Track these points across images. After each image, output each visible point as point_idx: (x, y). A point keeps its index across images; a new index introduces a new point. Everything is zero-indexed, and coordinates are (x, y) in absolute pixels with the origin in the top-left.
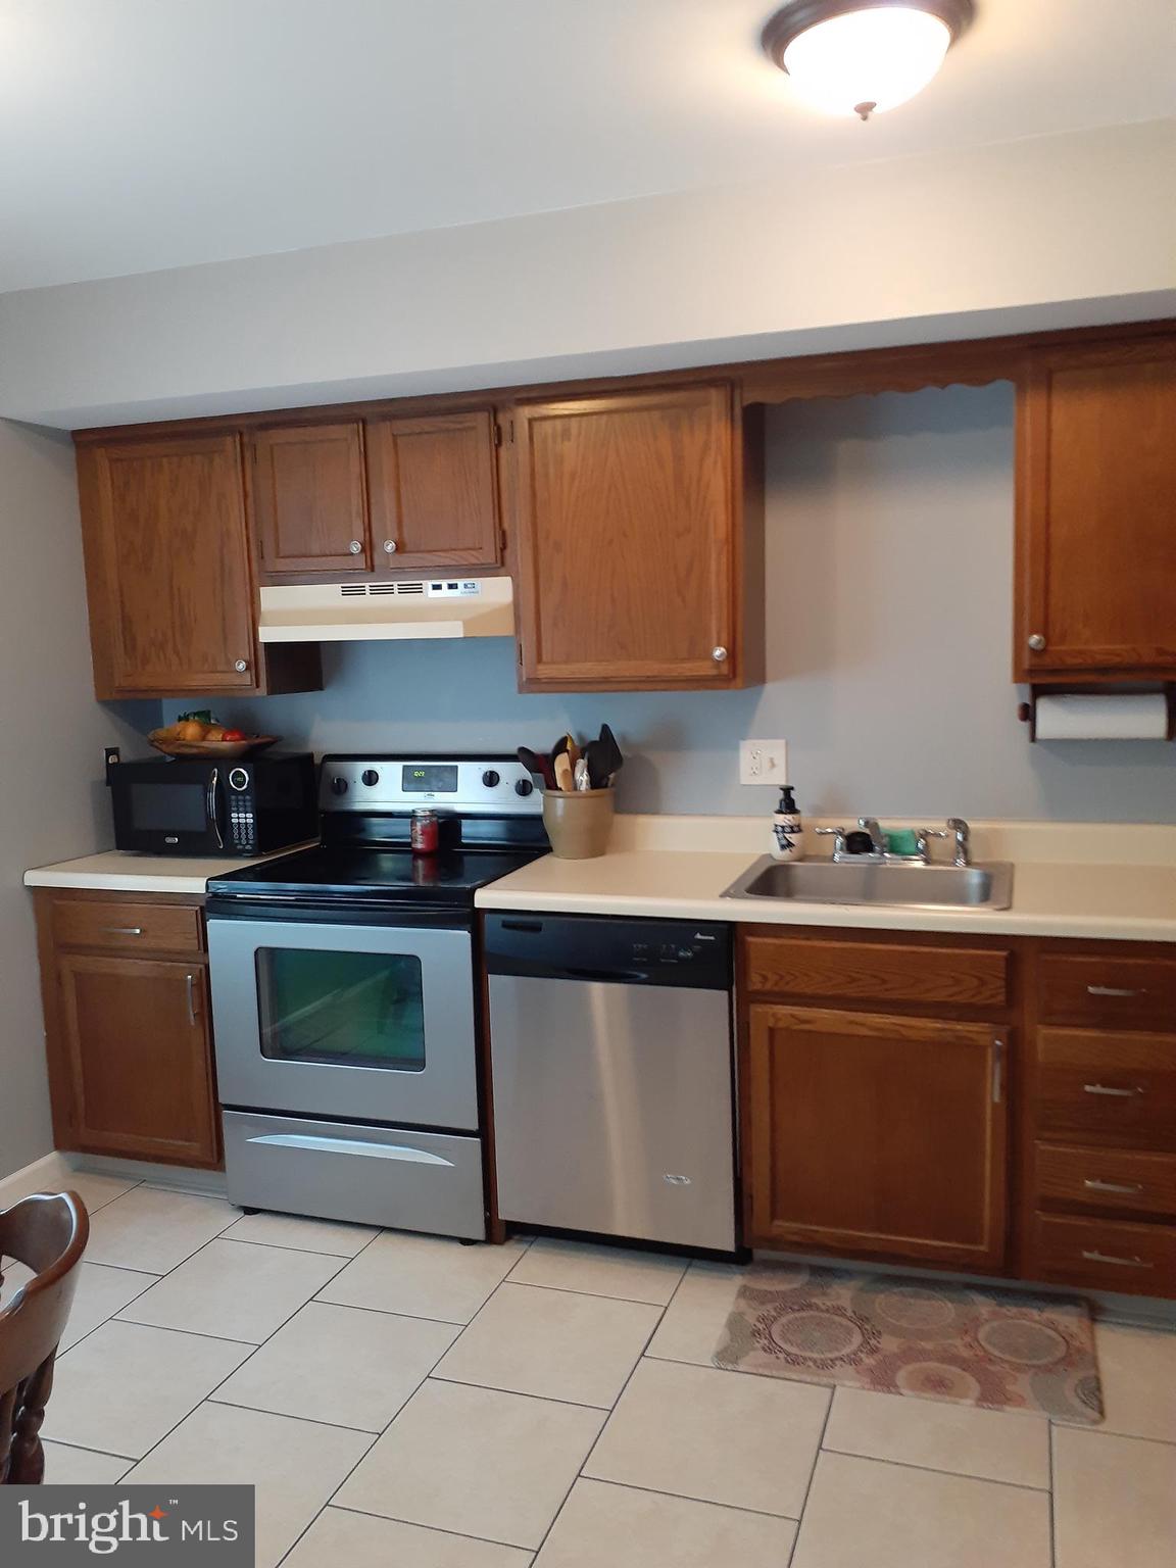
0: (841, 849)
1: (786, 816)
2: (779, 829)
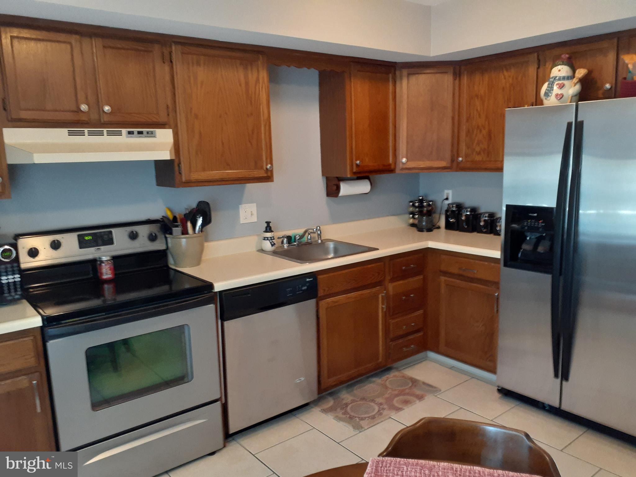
0: (286, 243)
1: (270, 233)
2: (269, 239)
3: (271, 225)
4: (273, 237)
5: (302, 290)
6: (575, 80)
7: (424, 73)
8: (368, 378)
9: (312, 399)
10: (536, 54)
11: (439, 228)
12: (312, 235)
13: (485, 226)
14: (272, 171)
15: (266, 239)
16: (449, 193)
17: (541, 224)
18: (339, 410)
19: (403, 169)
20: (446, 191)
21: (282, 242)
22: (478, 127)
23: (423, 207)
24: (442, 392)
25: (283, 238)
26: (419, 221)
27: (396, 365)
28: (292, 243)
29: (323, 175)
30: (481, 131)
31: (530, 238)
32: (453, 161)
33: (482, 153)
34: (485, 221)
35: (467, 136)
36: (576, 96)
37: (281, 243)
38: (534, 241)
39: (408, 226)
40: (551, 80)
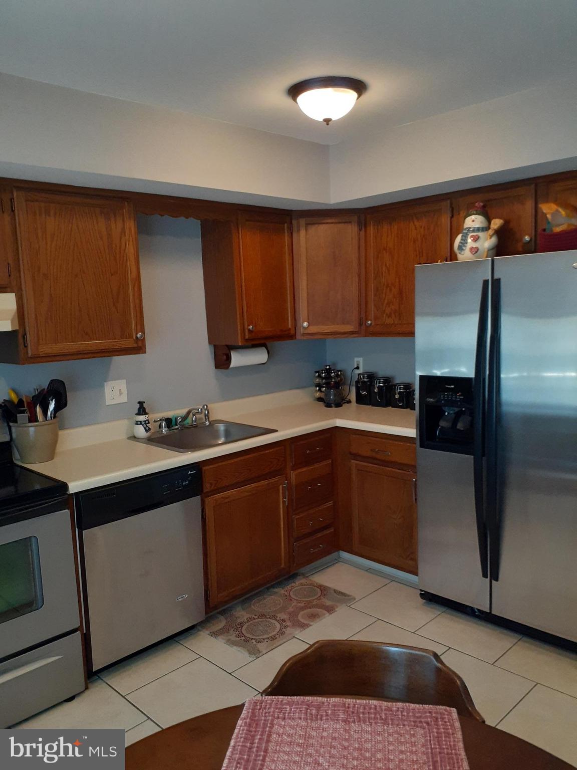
0: (165, 428)
1: (145, 416)
2: (143, 423)
3: (145, 405)
4: (148, 420)
5: (182, 486)
6: (491, 232)
7: (324, 223)
8: (268, 588)
9: (200, 620)
10: (449, 202)
11: (349, 402)
12: (198, 416)
13: (400, 400)
14: (143, 340)
15: (139, 423)
16: (359, 361)
17: (459, 396)
18: (231, 631)
19: (304, 334)
20: (356, 359)
21: (160, 426)
22: (387, 286)
23: (331, 378)
24: (357, 600)
25: (160, 422)
26: (326, 395)
27: (302, 570)
28: (172, 426)
29: (210, 343)
30: (391, 290)
31: (448, 413)
32: (360, 325)
33: (393, 315)
34: (400, 393)
35: (375, 295)
36: (492, 249)
37: (158, 427)
38: (453, 416)
39: (314, 400)
40: (464, 231)
